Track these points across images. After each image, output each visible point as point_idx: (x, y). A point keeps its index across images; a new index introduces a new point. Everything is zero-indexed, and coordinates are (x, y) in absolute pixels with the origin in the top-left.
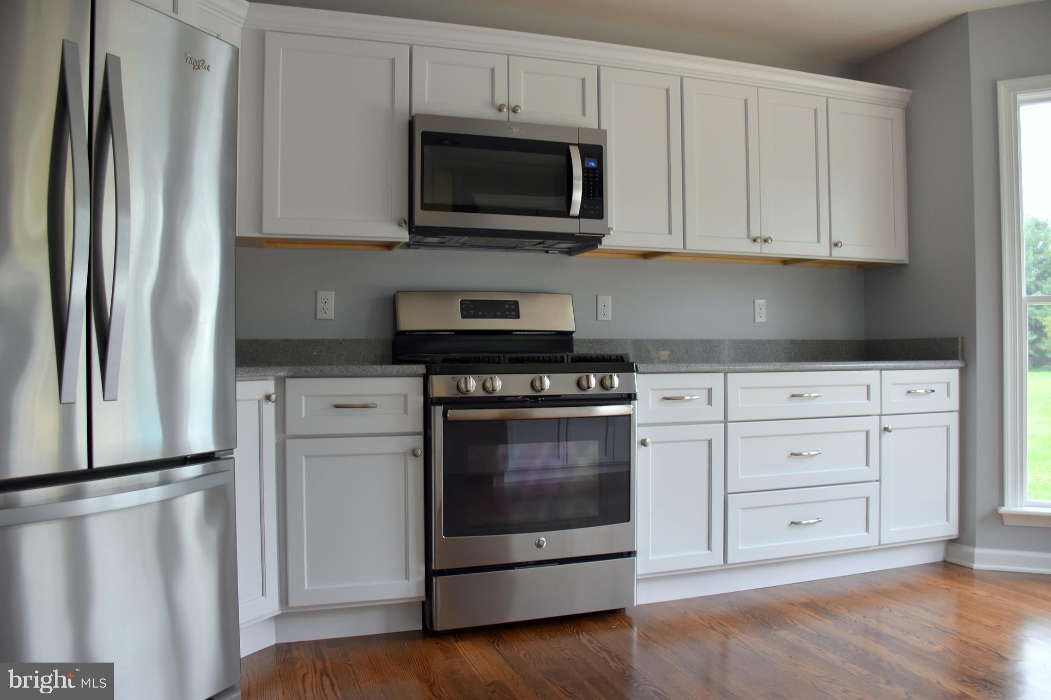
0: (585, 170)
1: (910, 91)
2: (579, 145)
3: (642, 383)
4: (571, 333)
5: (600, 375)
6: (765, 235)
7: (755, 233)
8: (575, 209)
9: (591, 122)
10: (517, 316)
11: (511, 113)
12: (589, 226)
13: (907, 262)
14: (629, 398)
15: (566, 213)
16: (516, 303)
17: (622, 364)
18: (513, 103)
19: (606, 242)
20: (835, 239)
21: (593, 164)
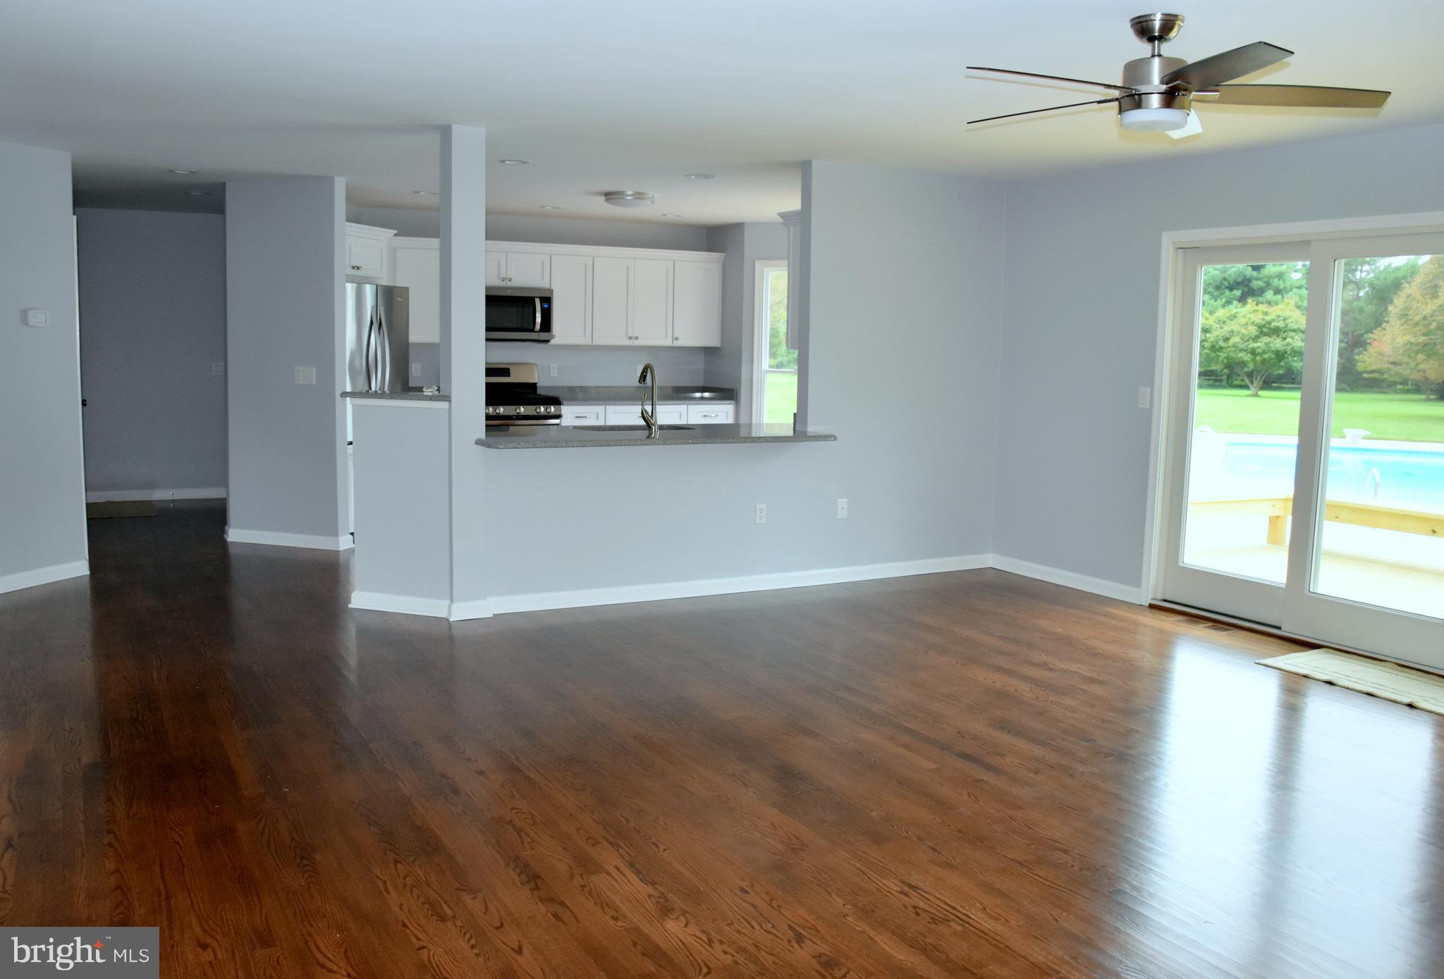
0: (543, 310)
1: (724, 254)
2: (541, 298)
3: (565, 410)
4: (536, 384)
5: (546, 406)
6: (636, 335)
7: (630, 334)
8: (538, 327)
9: (545, 285)
10: (509, 376)
11: (508, 282)
12: (543, 336)
13: (719, 346)
14: (559, 417)
15: (532, 330)
16: (508, 369)
17: (556, 401)
18: (509, 276)
19: (553, 342)
20: (675, 335)
21: (546, 306)
